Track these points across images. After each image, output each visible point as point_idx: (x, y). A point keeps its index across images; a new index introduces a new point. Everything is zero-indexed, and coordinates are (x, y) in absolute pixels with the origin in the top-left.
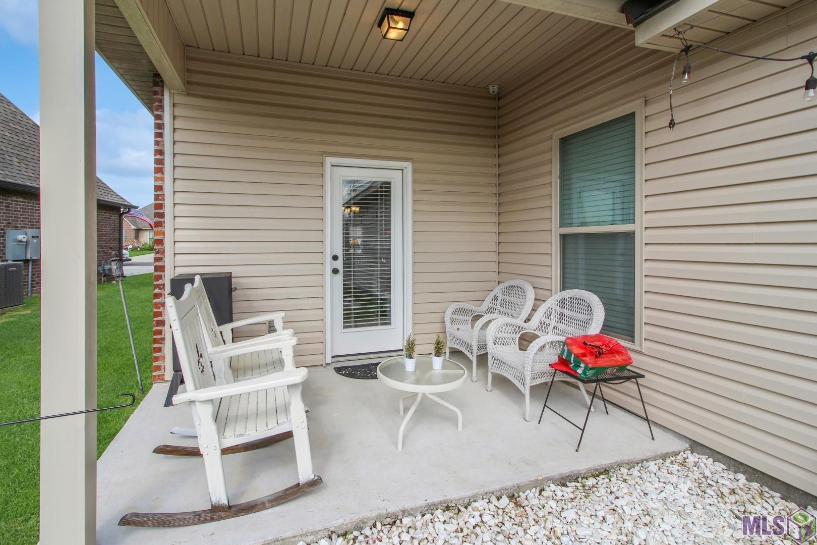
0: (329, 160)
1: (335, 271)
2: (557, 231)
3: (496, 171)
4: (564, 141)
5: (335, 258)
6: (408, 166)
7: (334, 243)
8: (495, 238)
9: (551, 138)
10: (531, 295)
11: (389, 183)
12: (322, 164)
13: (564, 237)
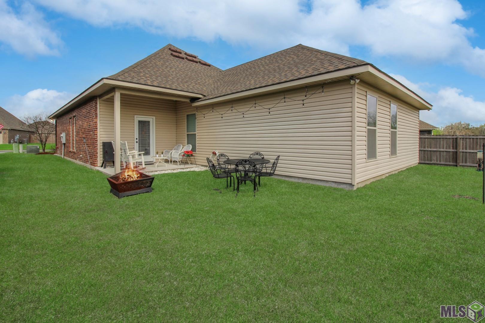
0: (136, 116)
1: (137, 142)
2: (186, 133)
3: (175, 119)
4: (188, 116)
5: (137, 139)
6: (154, 118)
7: (136, 135)
8: (175, 135)
9: (185, 114)
10: (182, 146)
11: (149, 121)
12: (134, 117)
13: (188, 135)
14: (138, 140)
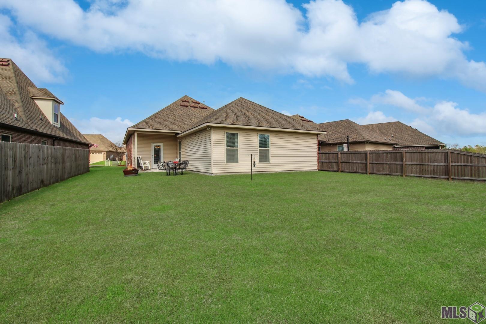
0: (152, 143)
1: (153, 157)
2: (179, 152)
6: (163, 143)
7: (153, 153)
11: (160, 146)
12: (151, 144)
14: (153, 156)
